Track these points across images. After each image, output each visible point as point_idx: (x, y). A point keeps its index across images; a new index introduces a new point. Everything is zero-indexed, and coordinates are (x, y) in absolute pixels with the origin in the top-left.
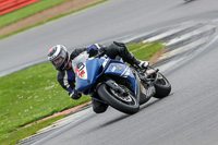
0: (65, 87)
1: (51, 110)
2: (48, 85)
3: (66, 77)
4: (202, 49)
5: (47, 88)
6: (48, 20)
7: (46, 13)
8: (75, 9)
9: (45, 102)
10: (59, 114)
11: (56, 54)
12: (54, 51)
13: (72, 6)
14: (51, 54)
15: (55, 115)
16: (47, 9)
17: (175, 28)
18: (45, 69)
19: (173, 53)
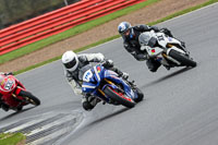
17: (37, 118)
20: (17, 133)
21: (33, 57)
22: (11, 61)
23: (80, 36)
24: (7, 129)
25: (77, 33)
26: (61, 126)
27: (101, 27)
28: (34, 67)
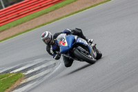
0: (51, 54)
3: (51, 48)
11: (46, 36)
12: (45, 34)
14: (43, 36)
17: (31, 63)
19: (29, 79)
20: (19, 72)
21: (28, 24)
22: (14, 26)
23: (58, 10)
24: (12, 70)
25: (56, 8)
26: (46, 68)
27: (71, 4)
28: (29, 30)
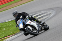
1: (4, 36)
2: (3, 29)
4: (47, 19)
5: (3, 30)
6: (3, 11)
7: (2, 9)
8: (11, 8)
9: (2, 34)
10: (6, 37)
13: (10, 7)
15: (5, 37)
16: (3, 8)
17: (40, 13)
18: (2, 25)
